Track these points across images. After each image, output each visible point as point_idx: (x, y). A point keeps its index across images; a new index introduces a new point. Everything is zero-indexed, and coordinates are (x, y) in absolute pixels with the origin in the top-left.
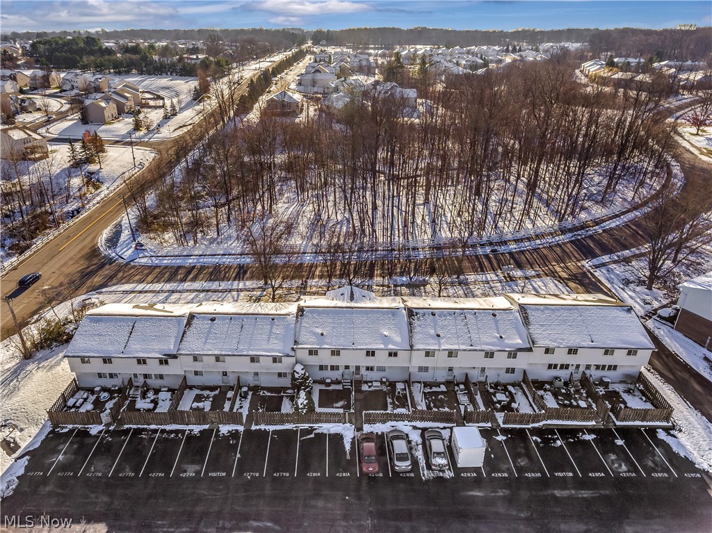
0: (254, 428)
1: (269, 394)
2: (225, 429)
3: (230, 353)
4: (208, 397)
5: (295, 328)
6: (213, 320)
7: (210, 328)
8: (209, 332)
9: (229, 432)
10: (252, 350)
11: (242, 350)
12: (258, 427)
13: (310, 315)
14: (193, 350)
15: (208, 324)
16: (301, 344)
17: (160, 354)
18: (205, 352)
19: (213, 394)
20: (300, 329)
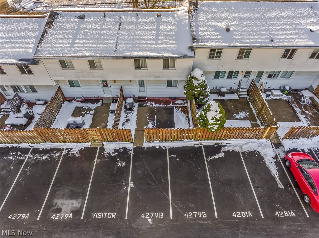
0: (146, 145)
1: (157, 105)
2: (110, 147)
3: (107, 55)
4: (89, 110)
5: (190, 23)
6: (82, 17)
7: (79, 27)
8: (78, 31)
9: (116, 151)
10: (137, 51)
11: (123, 51)
12: (151, 145)
13: (207, 9)
14: (57, 52)
15: (76, 22)
16: (202, 42)
17: (15, 59)
18: (73, 55)
19: (94, 106)
20: (197, 25)
